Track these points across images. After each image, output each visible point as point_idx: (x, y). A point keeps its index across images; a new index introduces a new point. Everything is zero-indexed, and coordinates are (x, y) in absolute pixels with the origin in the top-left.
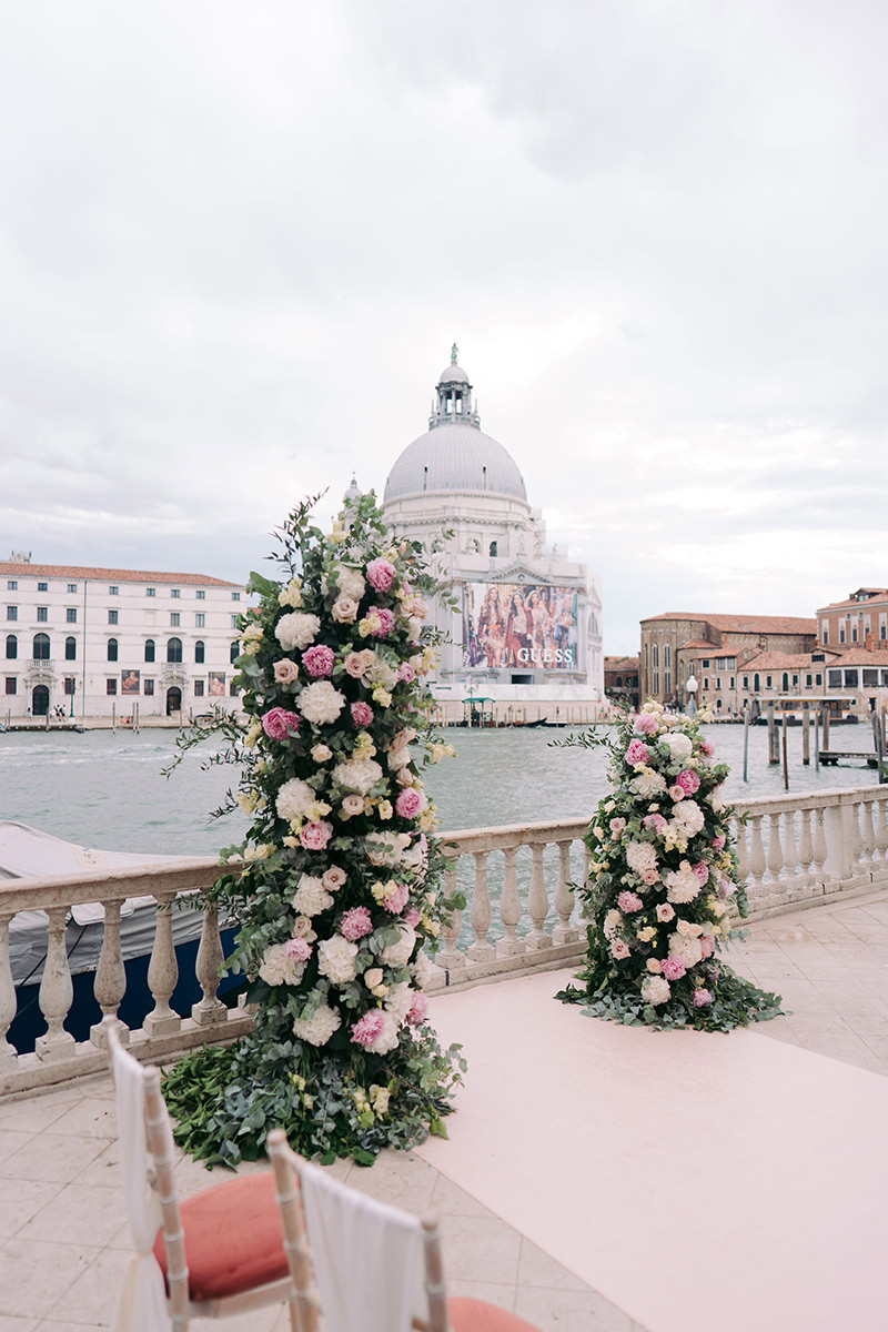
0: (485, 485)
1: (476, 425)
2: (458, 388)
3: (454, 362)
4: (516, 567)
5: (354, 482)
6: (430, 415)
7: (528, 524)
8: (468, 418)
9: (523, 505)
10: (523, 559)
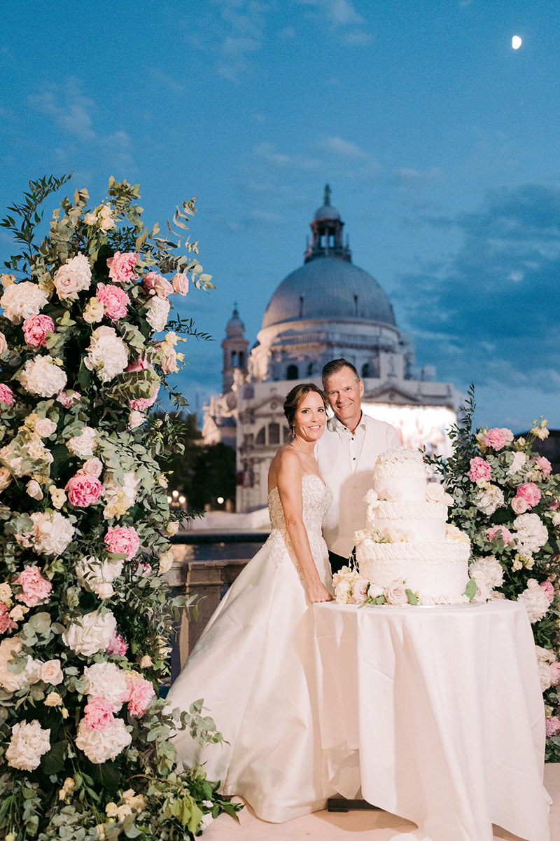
0: (357, 312)
1: (348, 258)
2: (331, 225)
3: (327, 202)
4: (387, 387)
5: (236, 312)
6: (305, 249)
7: (398, 348)
8: (342, 253)
9: (392, 330)
10: (394, 380)
